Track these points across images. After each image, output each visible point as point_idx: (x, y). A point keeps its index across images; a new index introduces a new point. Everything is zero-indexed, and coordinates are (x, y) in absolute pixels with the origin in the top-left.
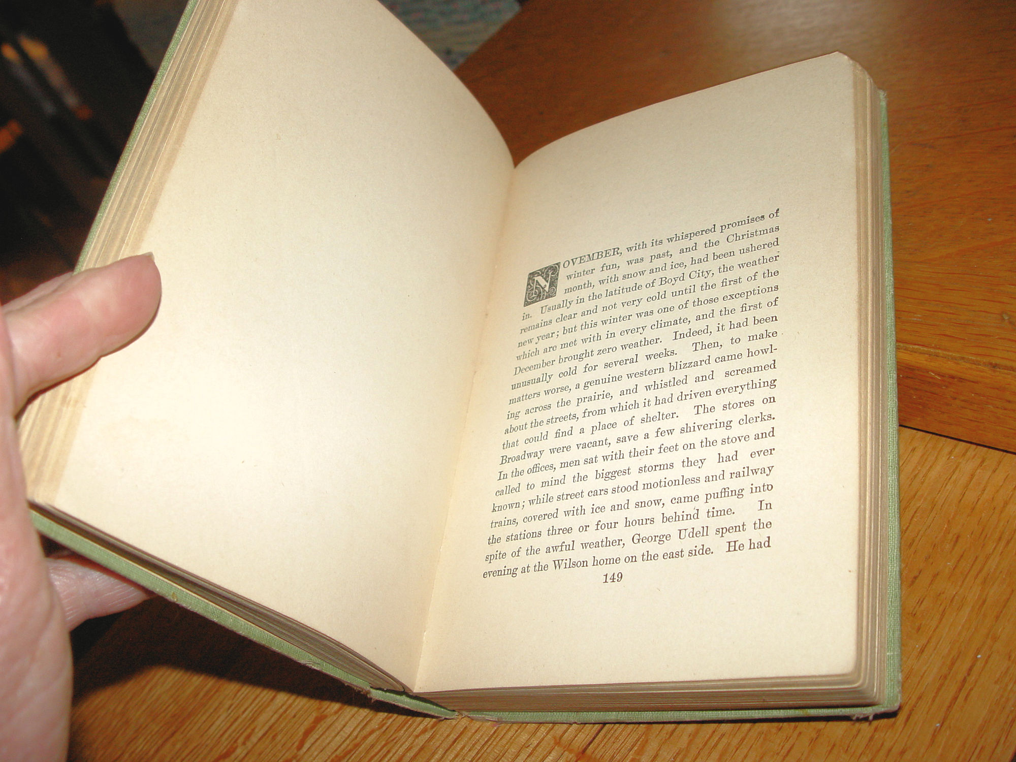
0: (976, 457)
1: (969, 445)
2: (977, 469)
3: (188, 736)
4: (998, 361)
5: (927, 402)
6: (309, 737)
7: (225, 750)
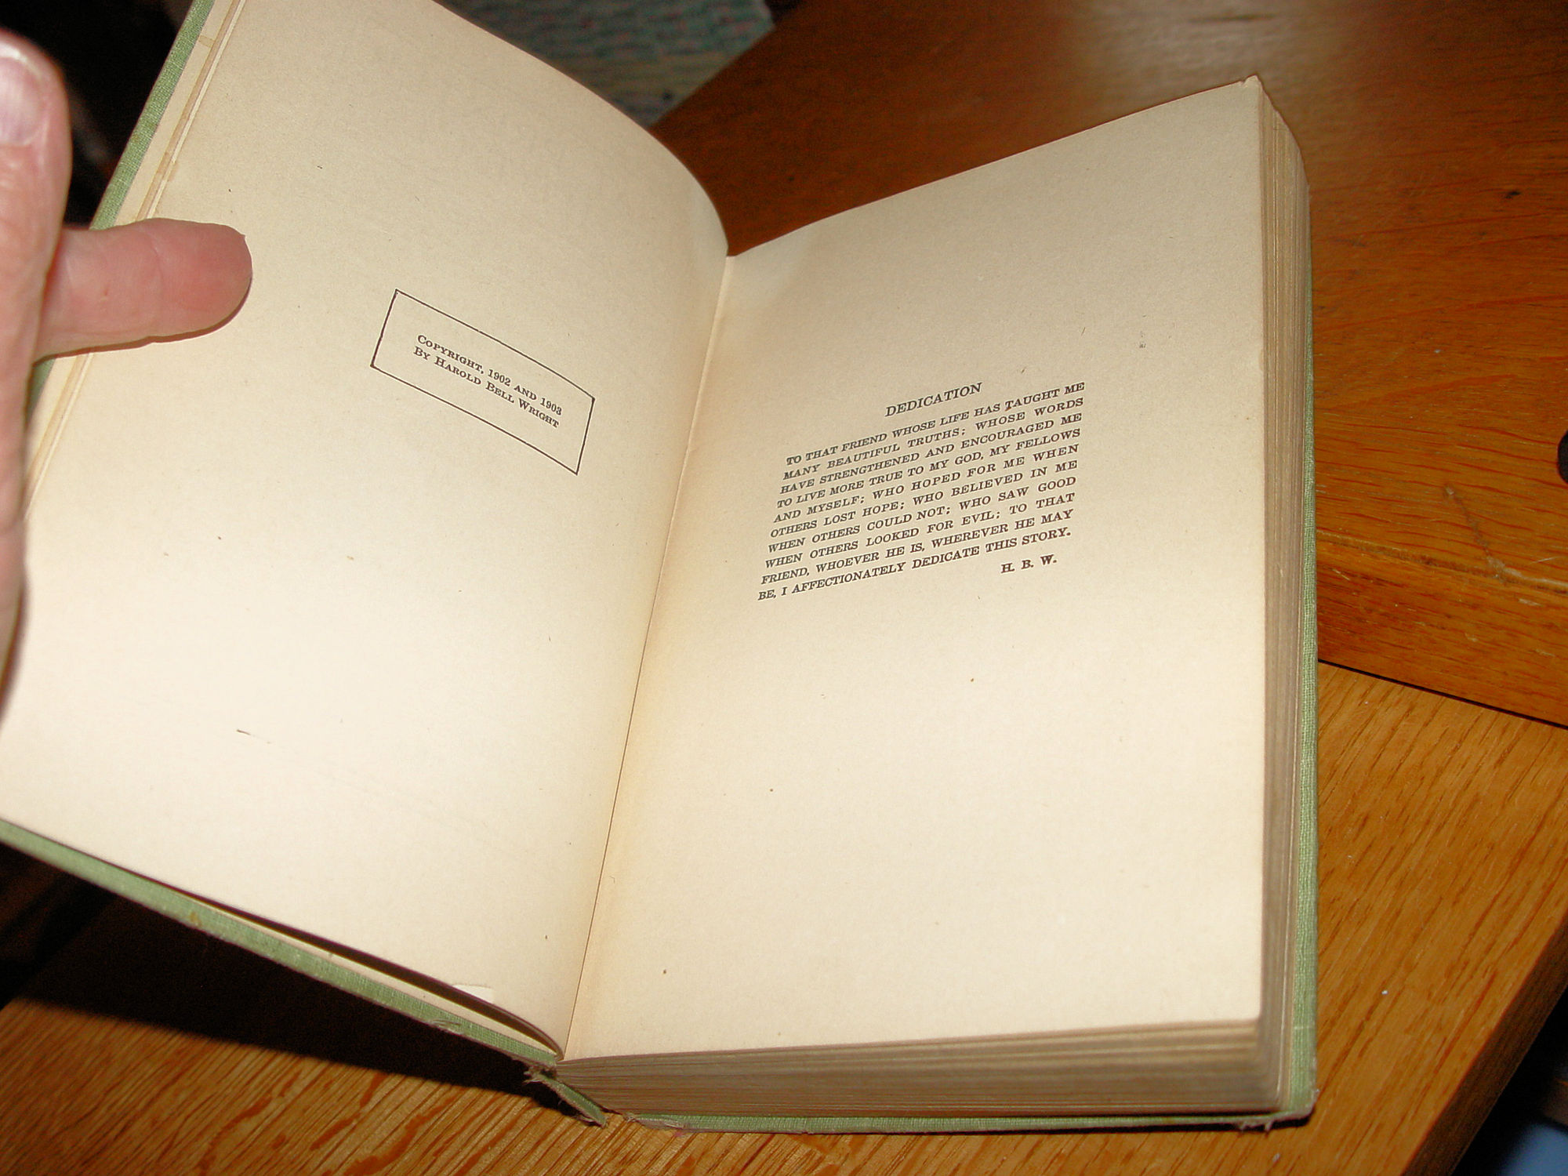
0: (1402, 702)
1: (1393, 684)
2: (1401, 721)
3: (198, 1082)
4: (1435, 555)
5: (1331, 617)
6: (379, 1087)
7: (252, 1105)
